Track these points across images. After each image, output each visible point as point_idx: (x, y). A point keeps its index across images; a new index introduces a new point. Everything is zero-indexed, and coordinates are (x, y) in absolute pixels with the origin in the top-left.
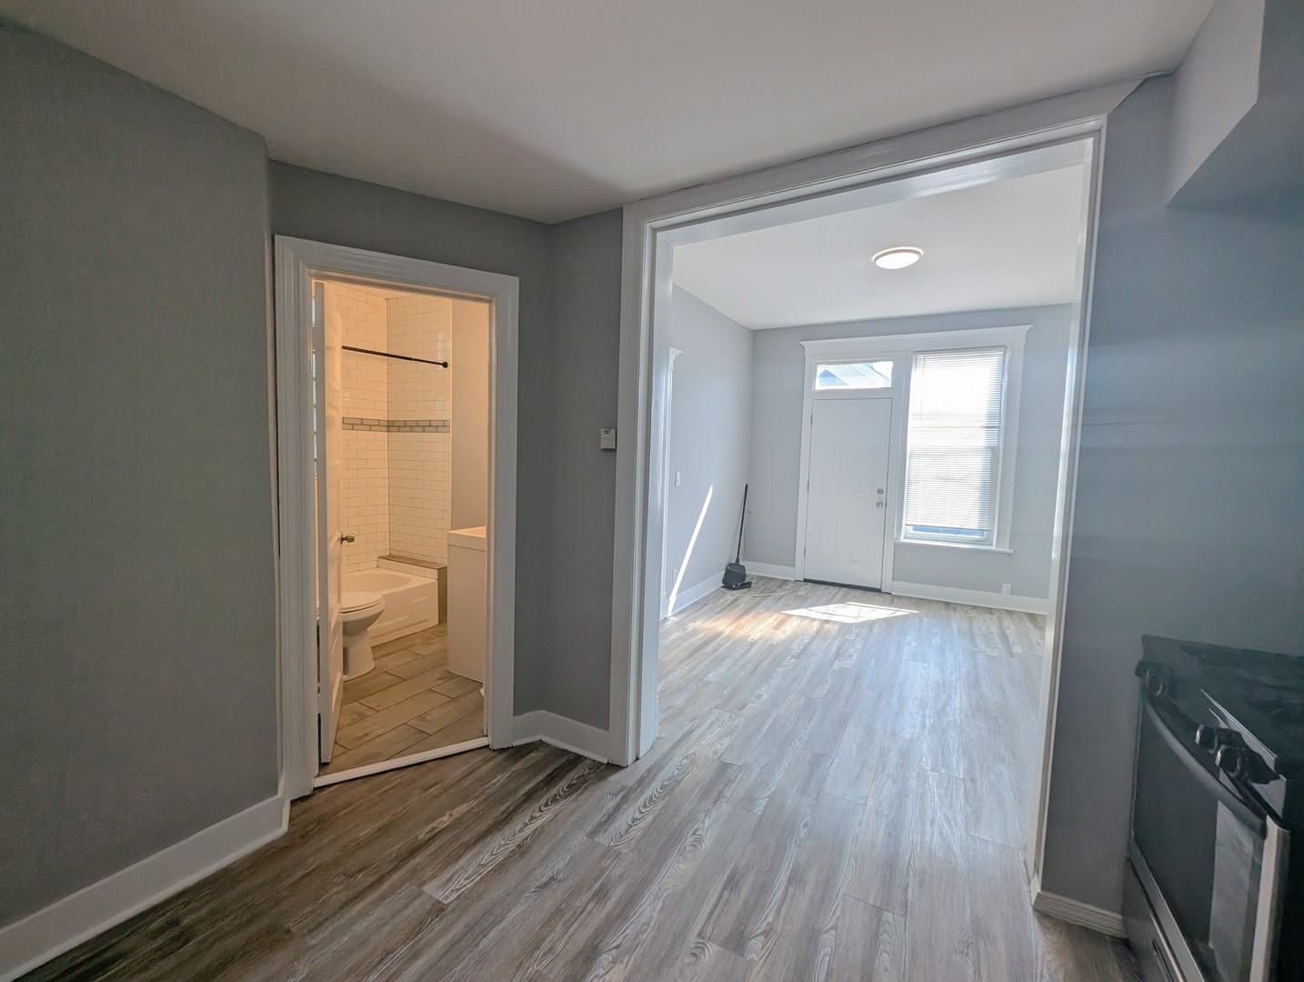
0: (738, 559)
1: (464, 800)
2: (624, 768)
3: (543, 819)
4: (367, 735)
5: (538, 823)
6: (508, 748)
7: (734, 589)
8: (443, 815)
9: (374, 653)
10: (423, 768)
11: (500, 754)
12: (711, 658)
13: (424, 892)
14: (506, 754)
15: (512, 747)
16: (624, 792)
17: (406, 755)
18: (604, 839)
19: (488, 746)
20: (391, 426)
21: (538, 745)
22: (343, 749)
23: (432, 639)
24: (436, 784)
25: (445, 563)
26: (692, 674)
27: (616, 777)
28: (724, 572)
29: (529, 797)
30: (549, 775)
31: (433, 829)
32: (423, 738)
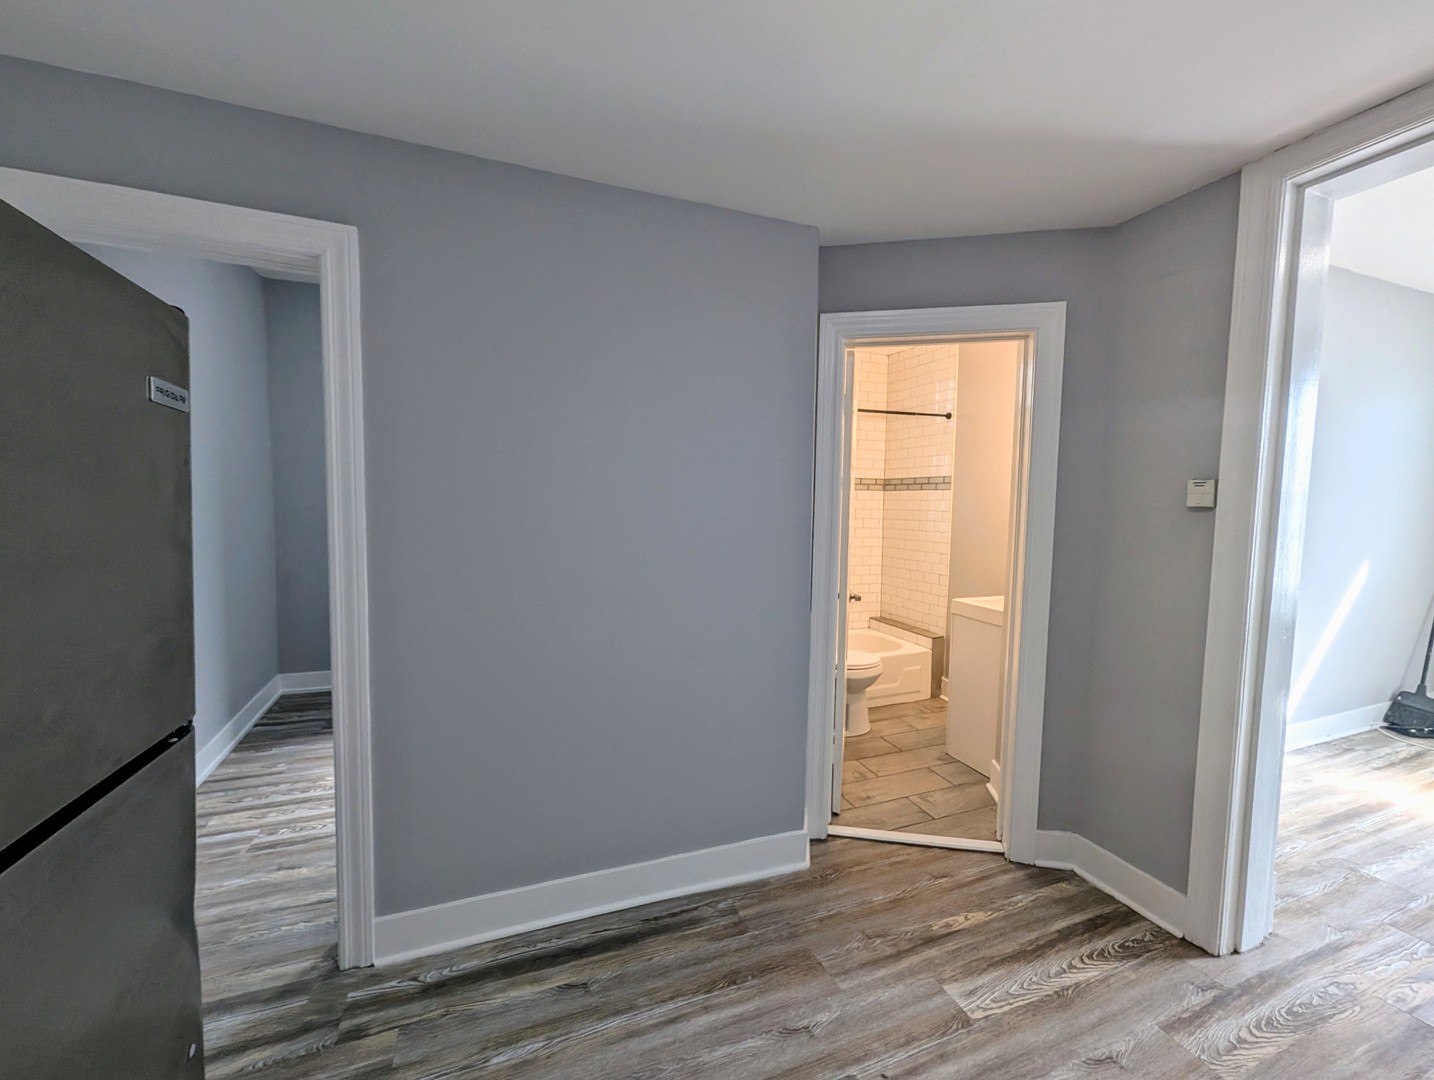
0: (1422, 688)
1: (981, 907)
2: (1213, 956)
3: (1089, 975)
4: (869, 798)
5: (1081, 977)
6: (1029, 866)
7: (1413, 736)
8: (958, 914)
9: (870, 714)
10: (930, 853)
11: (1021, 869)
12: (1372, 840)
13: (945, 992)
14: (1028, 871)
15: (1034, 866)
16: (1215, 992)
17: (908, 832)
18: (1191, 1043)
19: (1002, 854)
20: (887, 485)
21: (1068, 876)
22: (850, 806)
23: (925, 713)
24: (946, 877)
25: (942, 633)
26: (1330, 855)
27: (1198, 964)
28: (1388, 704)
29: (1065, 936)
30: (1090, 920)
31: (948, 925)
32: (925, 820)
